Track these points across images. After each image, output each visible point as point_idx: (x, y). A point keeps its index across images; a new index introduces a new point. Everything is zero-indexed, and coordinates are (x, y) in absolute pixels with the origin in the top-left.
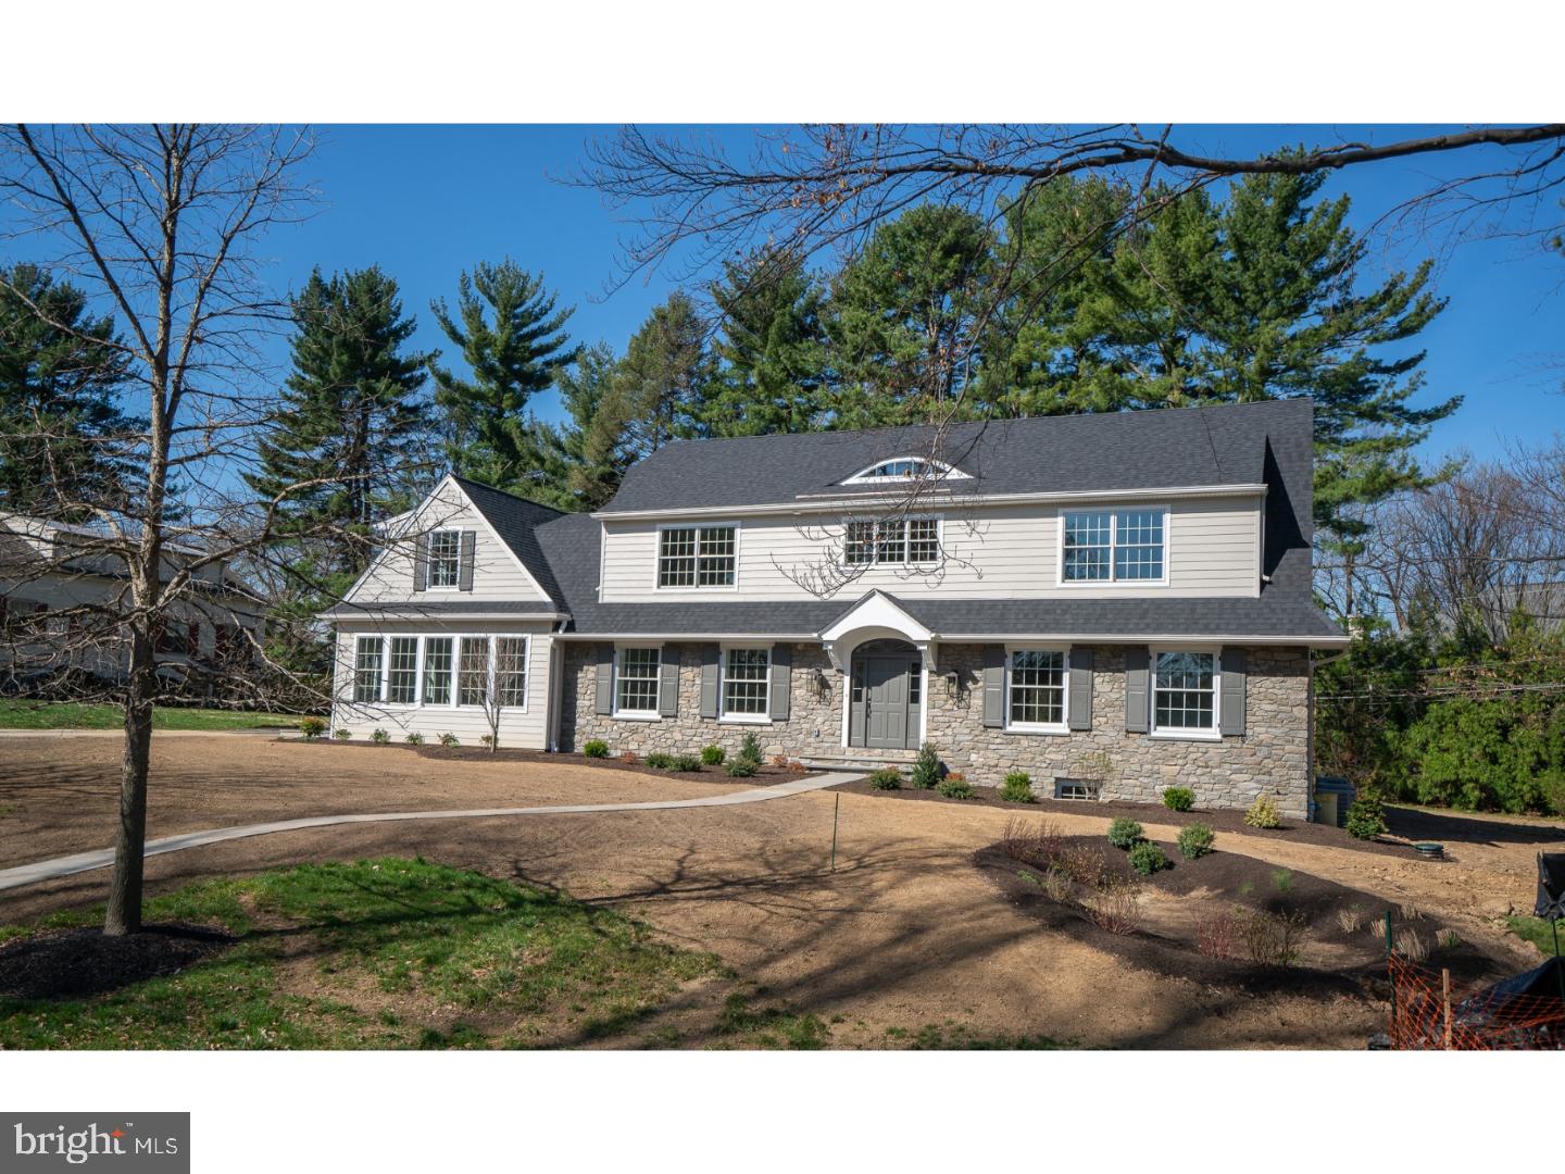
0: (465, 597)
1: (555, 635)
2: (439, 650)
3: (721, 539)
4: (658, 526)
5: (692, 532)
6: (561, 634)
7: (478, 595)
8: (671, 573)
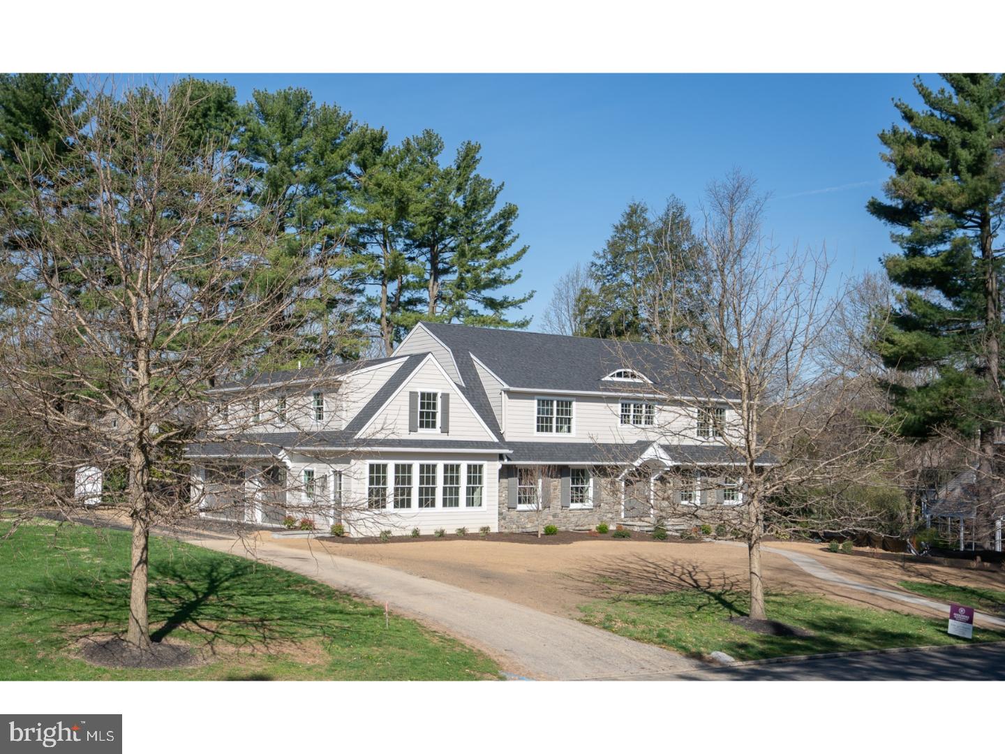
0: (444, 437)
1: (502, 462)
2: (428, 472)
3: (565, 406)
4: (536, 397)
5: (552, 401)
6: (506, 462)
7: (453, 436)
8: (543, 425)
